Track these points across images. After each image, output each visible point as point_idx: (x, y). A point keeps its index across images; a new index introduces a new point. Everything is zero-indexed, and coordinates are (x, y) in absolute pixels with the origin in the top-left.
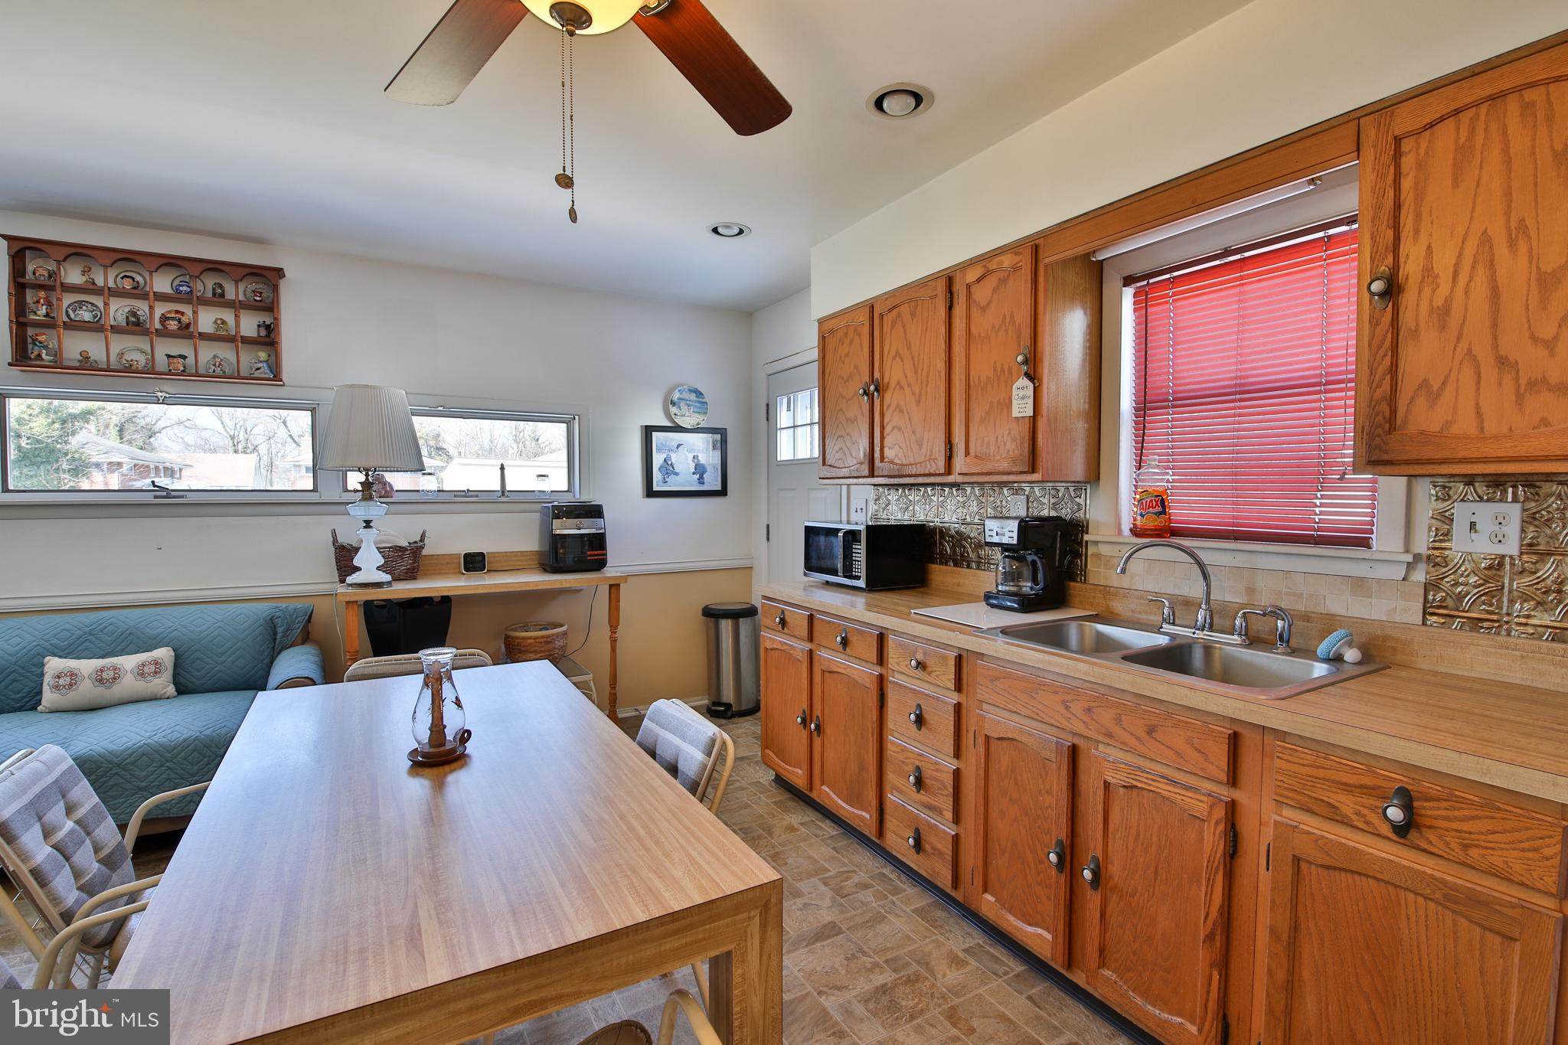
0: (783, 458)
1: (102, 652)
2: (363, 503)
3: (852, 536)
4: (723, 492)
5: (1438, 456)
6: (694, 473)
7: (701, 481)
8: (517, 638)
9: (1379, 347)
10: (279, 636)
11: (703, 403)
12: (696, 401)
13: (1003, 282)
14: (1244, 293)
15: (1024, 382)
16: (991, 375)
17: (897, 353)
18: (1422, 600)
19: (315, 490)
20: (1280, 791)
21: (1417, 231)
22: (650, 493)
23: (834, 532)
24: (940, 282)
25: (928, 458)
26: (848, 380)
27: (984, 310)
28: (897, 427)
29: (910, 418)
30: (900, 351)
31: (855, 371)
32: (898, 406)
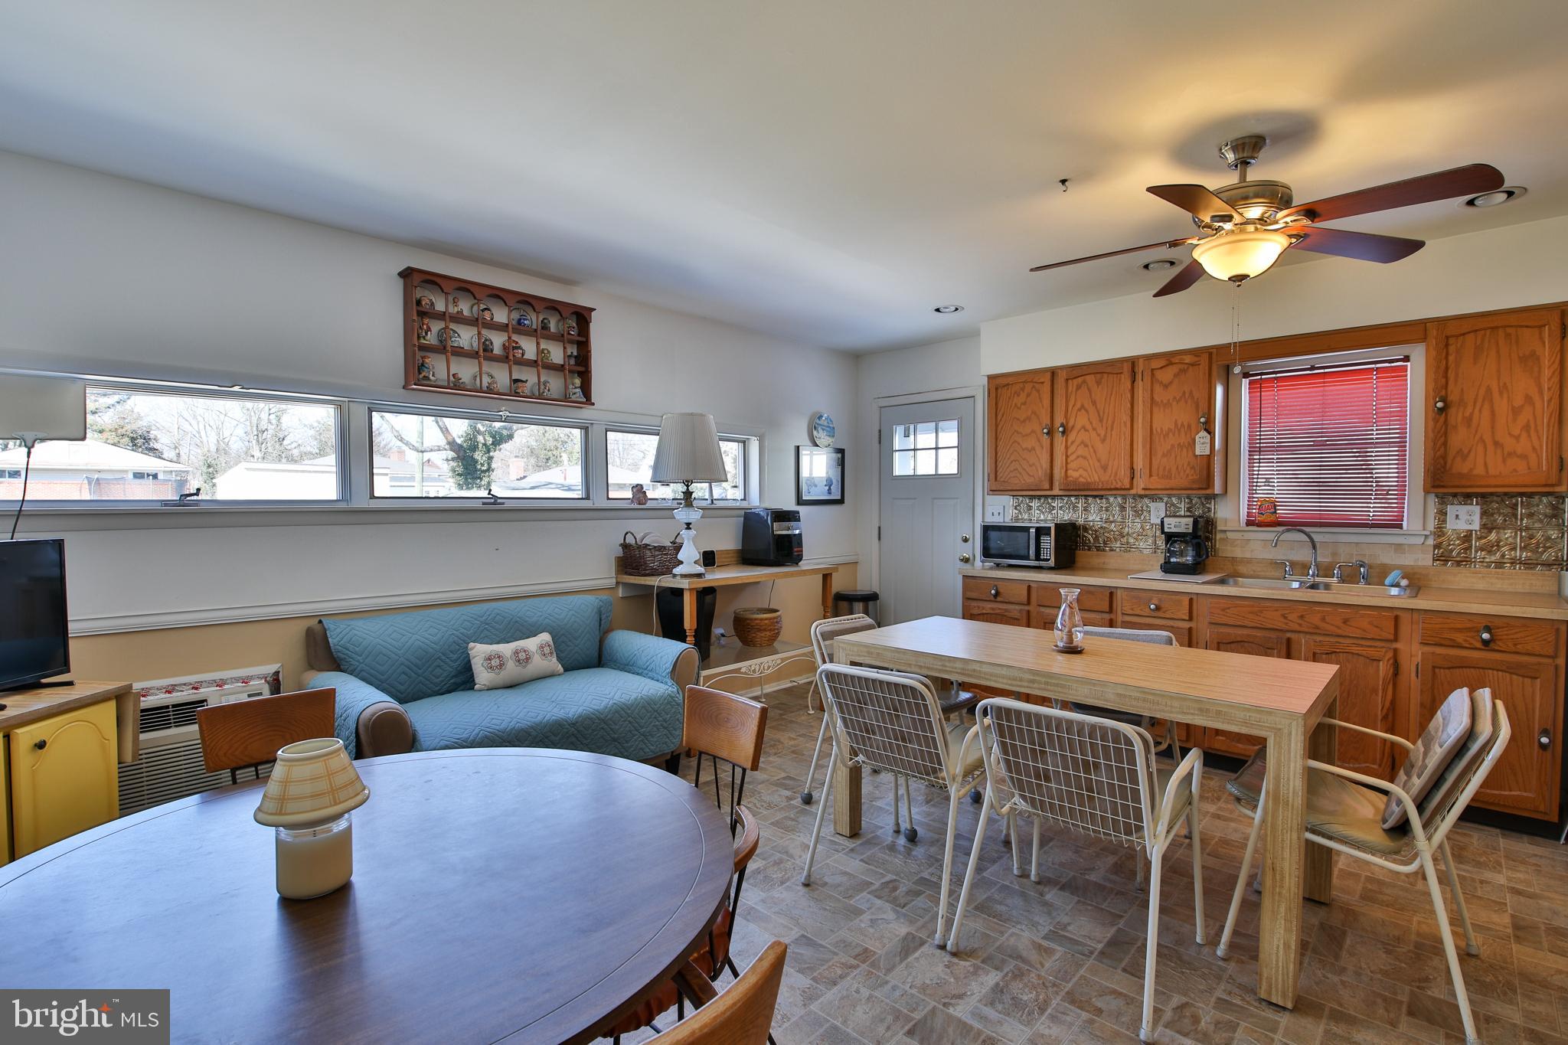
0: (897, 474)
1: (498, 639)
2: (686, 509)
3: (1041, 532)
4: (841, 501)
5: (1469, 484)
7: (830, 491)
8: (756, 619)
9: (1439, 432)
11: (832, 428)
12: (828, 426)
13: (1183, 371)
14: (1324, 391)
15: (1203, 434)
16: (1173, 427)
17: (1083, 407)
18: (1432, 553)
19: (588, 498)
20: (1424, 638)
21: (1456, 381)
22: (799, 501)
23: (1026, 529)
24: (1125, 364)
25: (1112, 478)
26: (1024, 421)
27: (1166, 386)
28: (1082, 457)
29: (1095, 451)
30: (1086, 406)
31: (1033, 415)
32: (1082, 442)
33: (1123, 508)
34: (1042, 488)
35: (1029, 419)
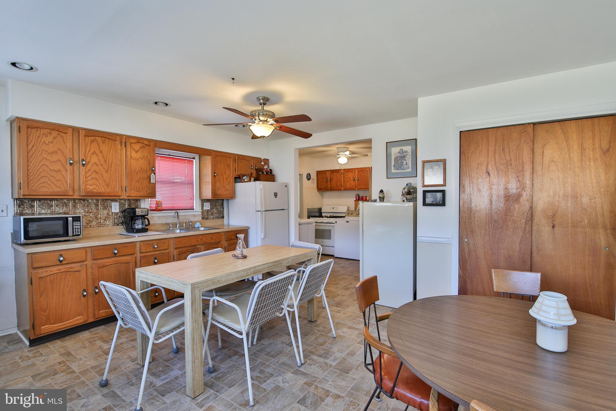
13: (144, 147)
15: (153, 174)
16: (140, 170)
18: (201, 216)
23: (65, 218)
24: (118, 137)
25: (112, 190)
26: (52, 153)
27: (137, 152)
28: (95, 178)
29: (102, 177)
30: (97, 152)
31: (59, 151)
32: (95, 171)
33: (97, 205)
34: (67, 194)
35: (55, 152)
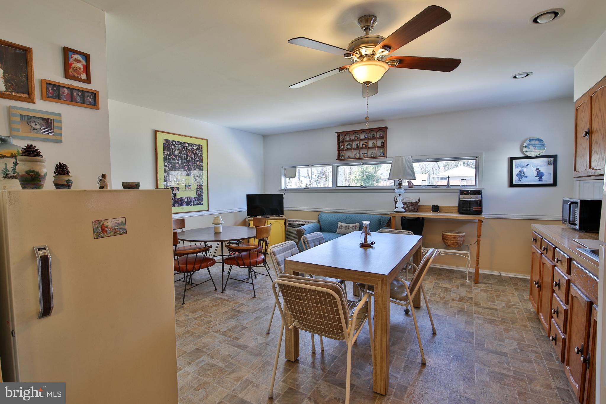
2: (399, 189)
4: (554, 184)
6: (536, 176)
7: (540, 179)
10: (381, 224)
11: (543, 144)
12: (539, 144)
22: (511, 185)
